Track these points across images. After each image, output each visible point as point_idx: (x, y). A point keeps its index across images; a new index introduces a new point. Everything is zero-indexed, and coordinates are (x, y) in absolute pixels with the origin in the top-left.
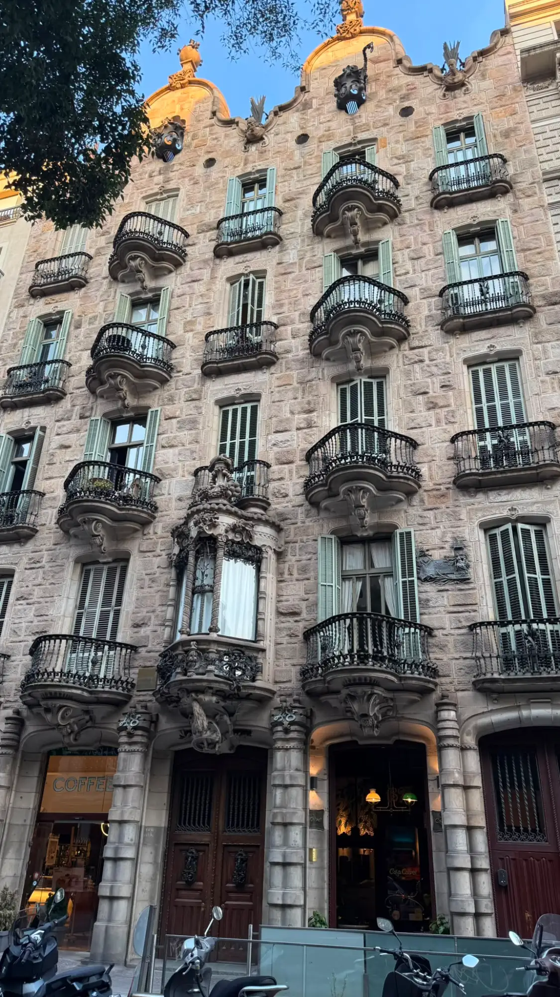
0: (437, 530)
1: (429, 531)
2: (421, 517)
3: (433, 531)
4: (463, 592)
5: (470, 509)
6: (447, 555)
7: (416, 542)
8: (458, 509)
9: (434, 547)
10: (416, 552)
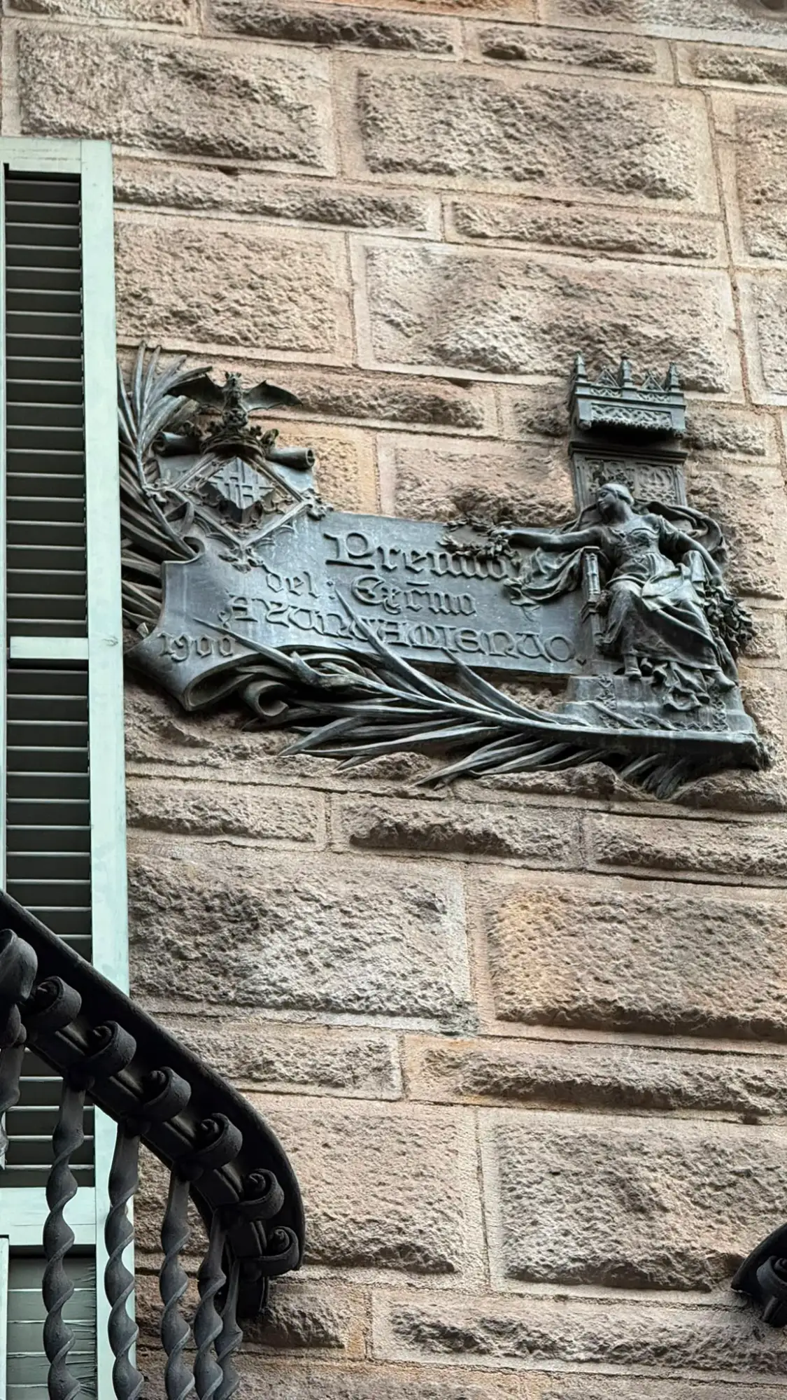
0: (381, 238)
1: (293, 232)
2: (198, 78)
3: (332, 236)
4: (661, 893)
5: (740, 116)
6: (497, 488)
7: (128, 300)
8: (615, 86)
9: (338, 387)
10: (127, 402)
